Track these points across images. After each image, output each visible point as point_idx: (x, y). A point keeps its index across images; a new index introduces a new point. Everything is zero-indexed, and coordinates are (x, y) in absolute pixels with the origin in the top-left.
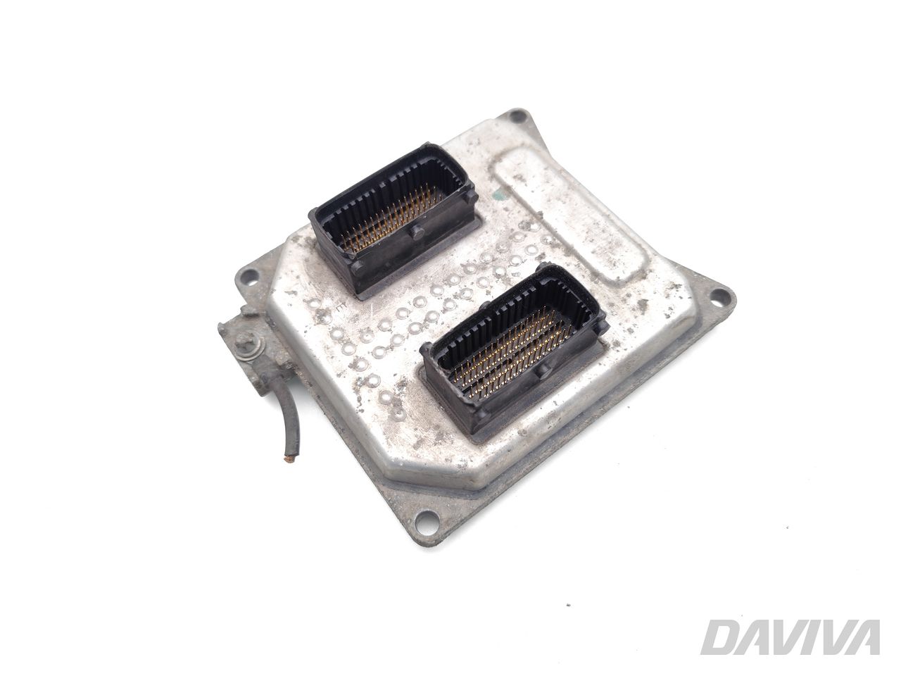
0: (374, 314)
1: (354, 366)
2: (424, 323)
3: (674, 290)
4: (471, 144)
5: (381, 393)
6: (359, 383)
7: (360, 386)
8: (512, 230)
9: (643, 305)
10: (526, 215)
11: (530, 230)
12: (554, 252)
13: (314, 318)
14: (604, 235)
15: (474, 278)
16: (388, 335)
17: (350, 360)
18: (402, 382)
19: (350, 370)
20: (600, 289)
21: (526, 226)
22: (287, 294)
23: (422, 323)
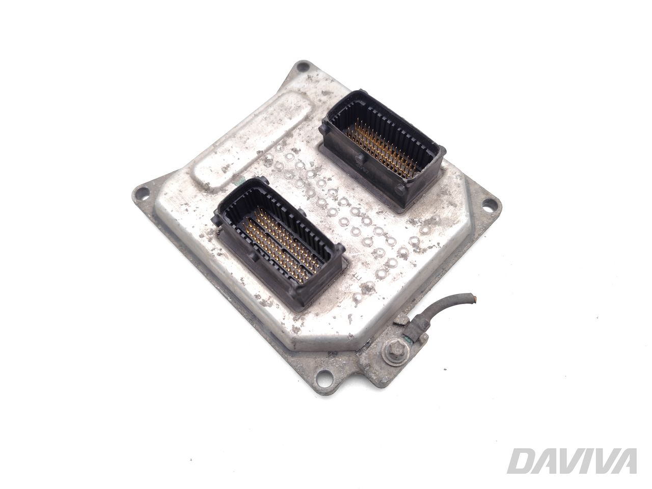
0: (359, 251)
1: (405, 256)
2: (361, 217)
3: (313, 78)
5: (423, 234)
6: (418, 250)
7: (420, 249)
8: (273, 171)
10: (258, 163)
11: (272, 160)
12: (289, 144)
13: (371, 295)
14: (275, 114)
15: (317, 189)
16: (376, 238)
17: (401, 260)
18: (410, 222)
19: (409, 259)
20: (318, 116)
21: (268, 162)
22: (352, 322)
23: (361, 218)
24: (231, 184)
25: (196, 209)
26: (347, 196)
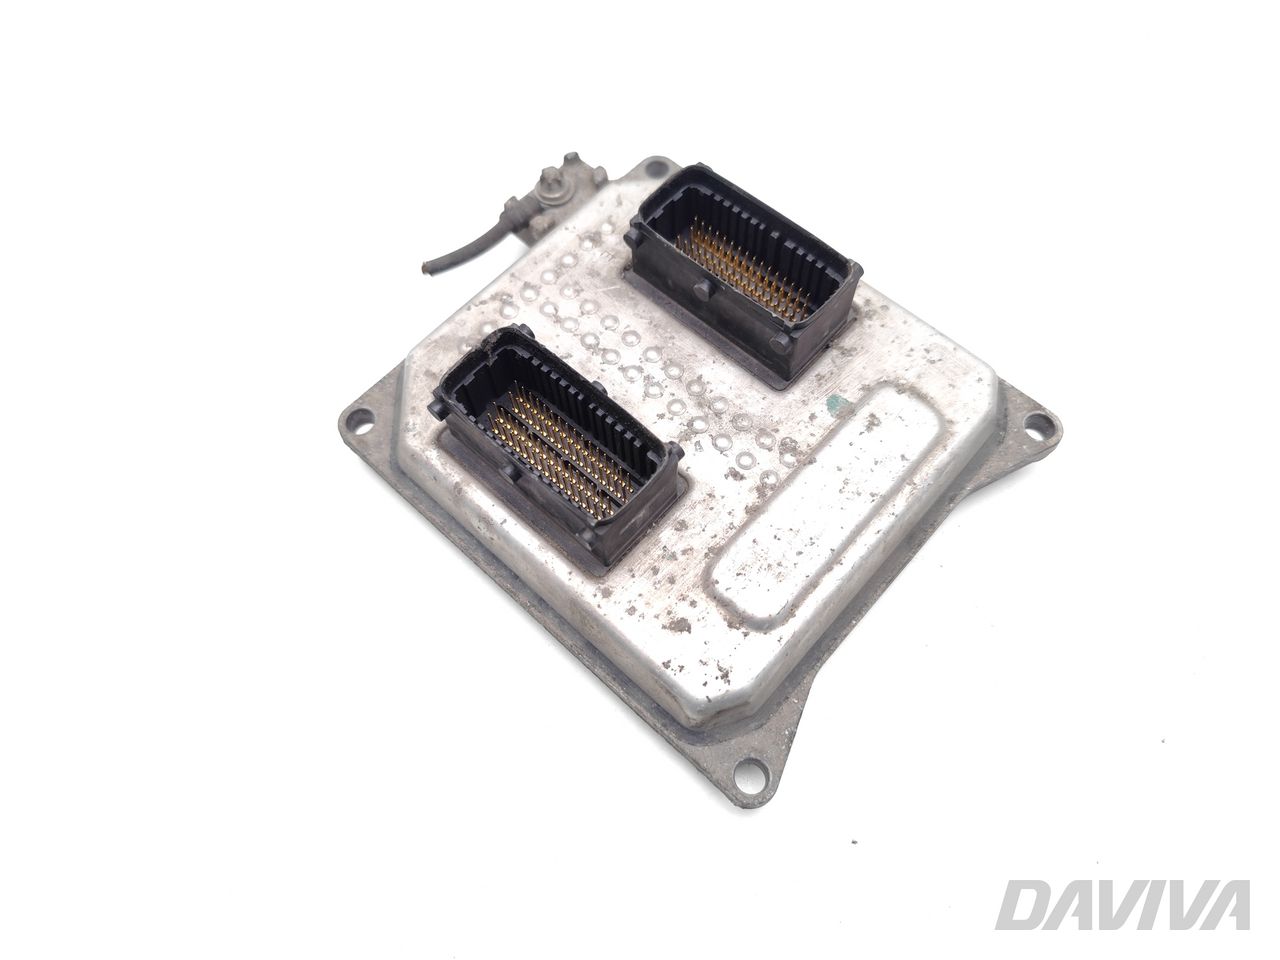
0: (604, 292)
1: (528, 287)
2: (600, 349)
3: (716, 673)
4: (927, 351)
6: (505, 297)
7: (501, 300)
8: (777, 431)
9: (681, 626)
10: (809, 446)
11: (781, 453)
12: (750, 490)
13: (586, 231)
14: (792, 556)
15: (683, 395)
16: (575, 313)
19: (520, 284)
20: (697, 560)
21: (788, 447)
23: (600, 346)
24: (854, 401)
25: (912, 353)
26: (627, 384)
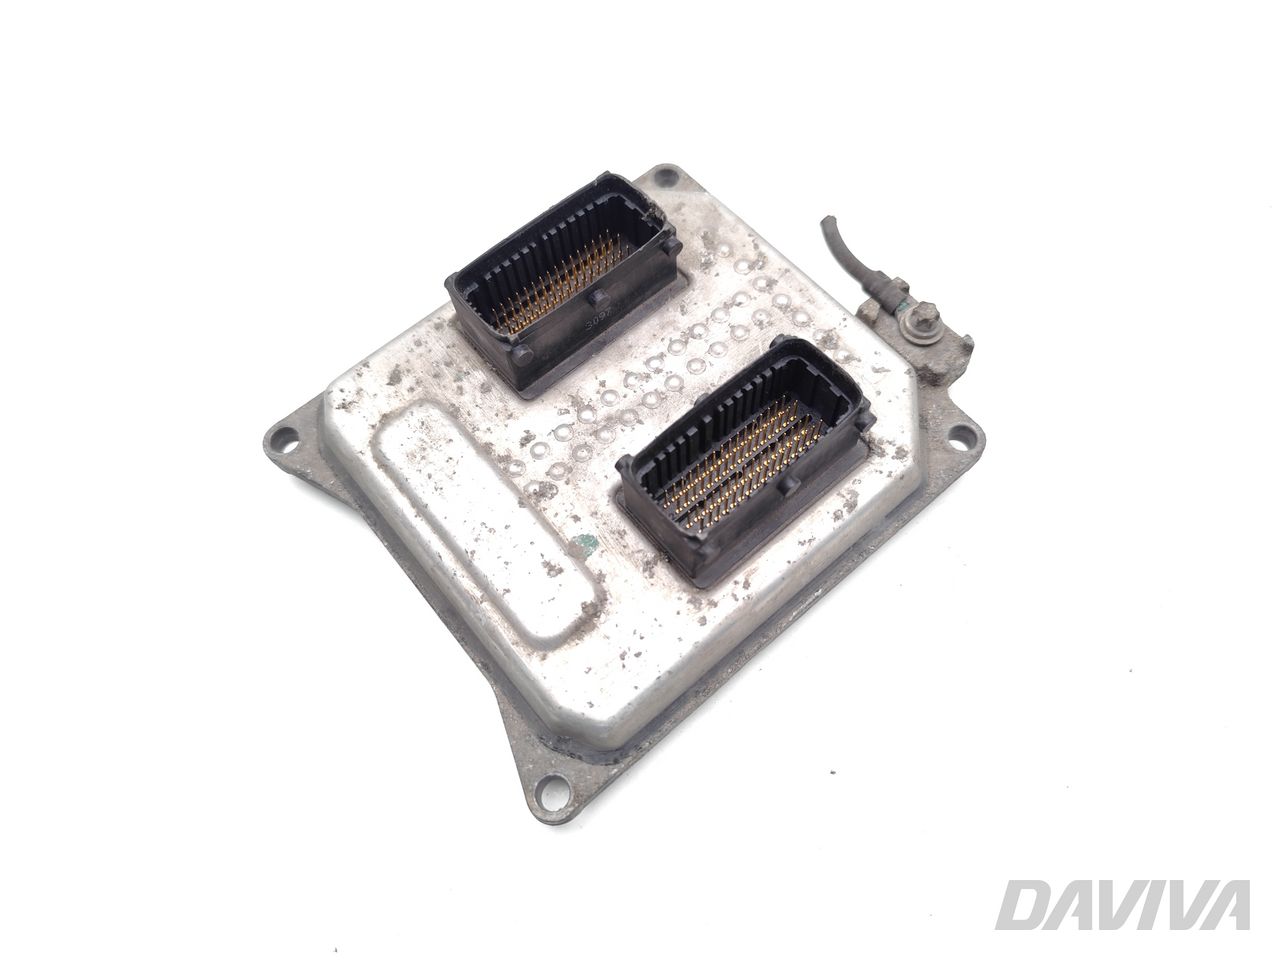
1: (771, 283)
2: (688, 338)
3: (349, 400)
5: (731, 254)
6: (761, 263)
8: (567, 483)
9: (395, 378)
10: (545, 509)
11: (541, 482)
12: (508, 450)
13: (839, 337)
14: (430, 469)
15: (623, 405)
16: (734, 321)
17: (776, 289)
18: (707, 268)
19: (775, 277)
20: (449, 396)
21: (545, 491)
22: (886, 368)
23: (691, 339)
24: (587, 563)
25: (638, 635)
26: (644, 358)
